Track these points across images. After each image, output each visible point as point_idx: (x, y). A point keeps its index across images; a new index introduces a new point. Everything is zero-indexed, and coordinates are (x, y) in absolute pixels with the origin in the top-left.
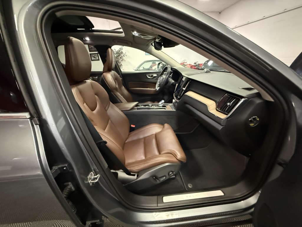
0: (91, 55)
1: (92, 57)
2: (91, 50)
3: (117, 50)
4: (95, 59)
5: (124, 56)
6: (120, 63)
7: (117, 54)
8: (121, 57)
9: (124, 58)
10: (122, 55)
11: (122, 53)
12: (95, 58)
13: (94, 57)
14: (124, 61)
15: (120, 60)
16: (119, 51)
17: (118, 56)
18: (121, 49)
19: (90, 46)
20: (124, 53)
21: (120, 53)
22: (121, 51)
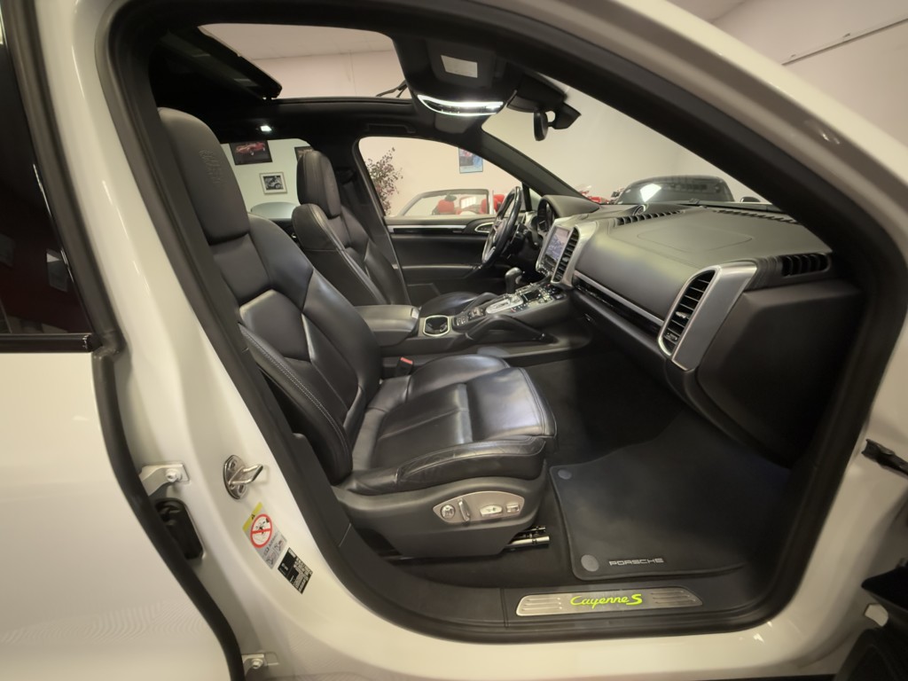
3: (376, 163)
5: (397, 178)
6: (386, 198)
7: (375, 174)
8: (388, 180)
9: (396, 184)
11: (390, 169)
14: (395, 193)
15: (385, 190)
16: (382, 166)
17: (379, 179)
18: (388, 158)
19: (300, 152)
21: (386, 169)
22: (386, 165)
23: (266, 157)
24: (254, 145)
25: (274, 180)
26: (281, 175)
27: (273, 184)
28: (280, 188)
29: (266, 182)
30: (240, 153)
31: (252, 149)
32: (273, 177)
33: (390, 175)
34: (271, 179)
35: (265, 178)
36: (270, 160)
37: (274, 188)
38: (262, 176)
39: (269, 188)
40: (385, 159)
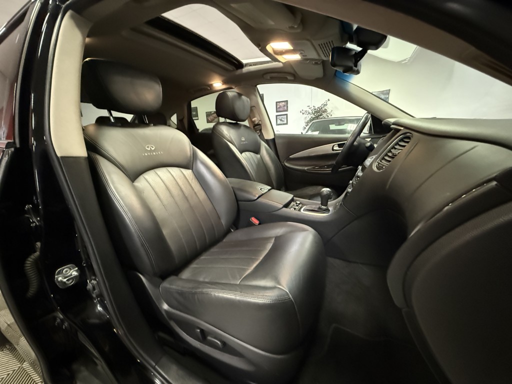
0: (278, 117)
1: (278, 120)
2: (278, 110)
3: (316, 108)
4: (282, 122)
5: (328, 116)
7: (315, 114)
13: (281, 120)
16: (320, 110)
17: (316, 117)
19: (278, 104)
20: (329, 111)
21: (323, 111)
40: (323, 106)
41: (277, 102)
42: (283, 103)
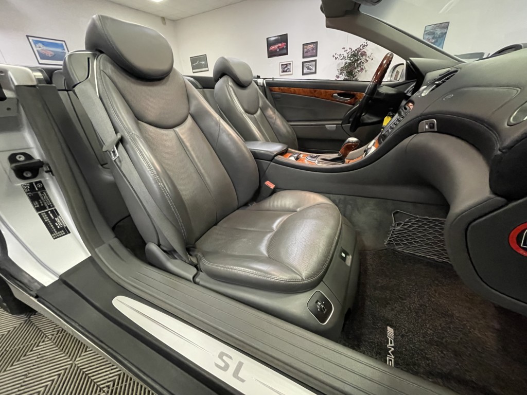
0: (304, 64)
1: (305, 68)
2: (305, 54)
3: (354, 49)
5: (367, 61)
6: (356, 75)
7: (352, 59)
8: (360, 63)
9: (365, 65)
10: (362, 60)
11: (364, 54)
12: (310, 70)
13: (308, 69)
14: (364, 71)
15: (356, 71)
16: (358, 53)
17: (353, 62)
18: (364, 46)
19: (305, 47)
20: (368, 54)
21: (361, 54)
22: (361, 51)
23: (285, 51)
24: (280, 45)
25: (286, 67)
26: (291, 63)
27: (286, 68)
28: (289, 72)
29: (282, 68)
30: (271, 50)
31: (278, 47)
32: (286, 64)
33: (363, 59)
34: (285, 66)
35: (282, 65)
36: (287, 54)
37: (286, 71)
38: (281, 64)
39: (283, 71)
40: (361, 48)
41: (303, 45)
42: (312, 46)
